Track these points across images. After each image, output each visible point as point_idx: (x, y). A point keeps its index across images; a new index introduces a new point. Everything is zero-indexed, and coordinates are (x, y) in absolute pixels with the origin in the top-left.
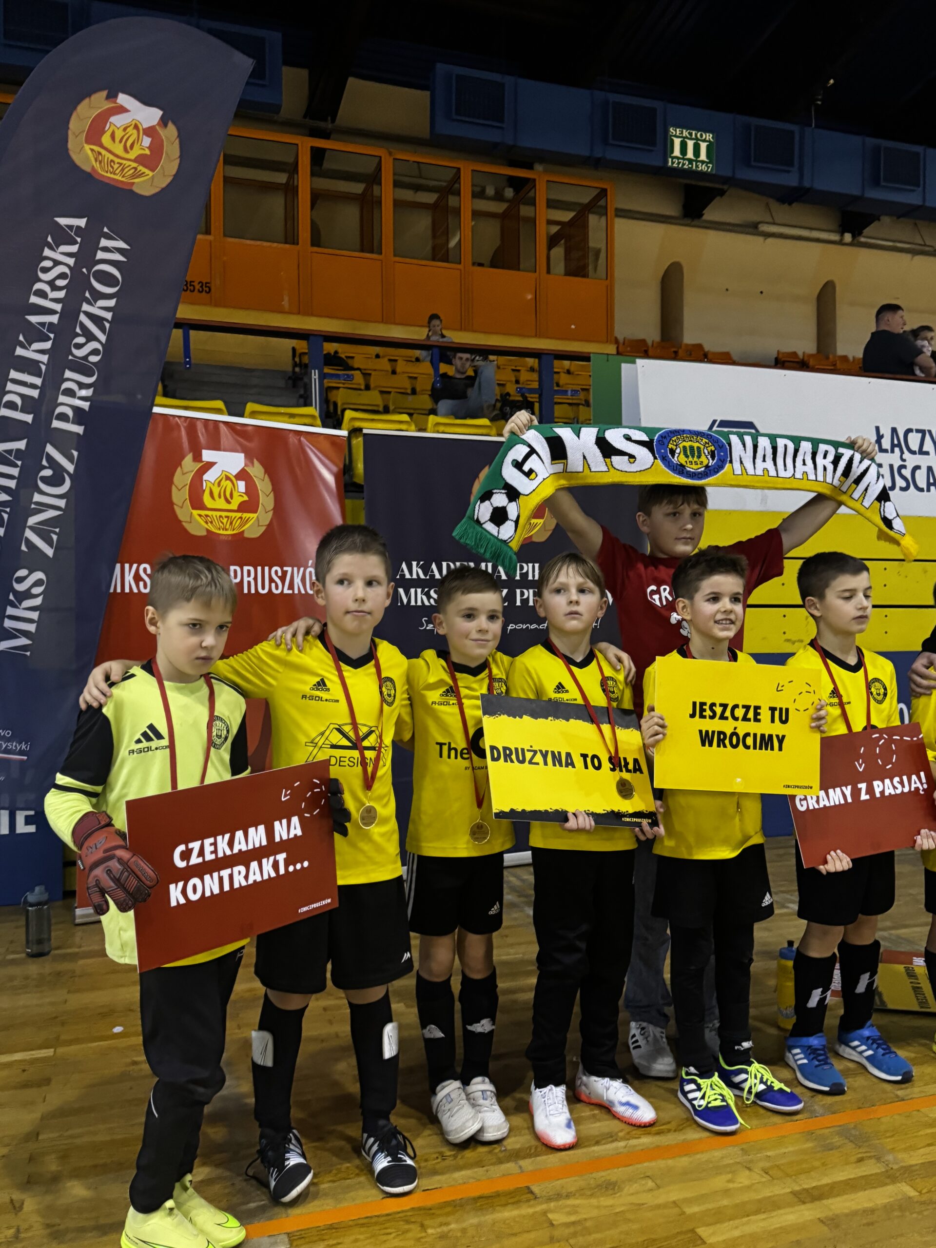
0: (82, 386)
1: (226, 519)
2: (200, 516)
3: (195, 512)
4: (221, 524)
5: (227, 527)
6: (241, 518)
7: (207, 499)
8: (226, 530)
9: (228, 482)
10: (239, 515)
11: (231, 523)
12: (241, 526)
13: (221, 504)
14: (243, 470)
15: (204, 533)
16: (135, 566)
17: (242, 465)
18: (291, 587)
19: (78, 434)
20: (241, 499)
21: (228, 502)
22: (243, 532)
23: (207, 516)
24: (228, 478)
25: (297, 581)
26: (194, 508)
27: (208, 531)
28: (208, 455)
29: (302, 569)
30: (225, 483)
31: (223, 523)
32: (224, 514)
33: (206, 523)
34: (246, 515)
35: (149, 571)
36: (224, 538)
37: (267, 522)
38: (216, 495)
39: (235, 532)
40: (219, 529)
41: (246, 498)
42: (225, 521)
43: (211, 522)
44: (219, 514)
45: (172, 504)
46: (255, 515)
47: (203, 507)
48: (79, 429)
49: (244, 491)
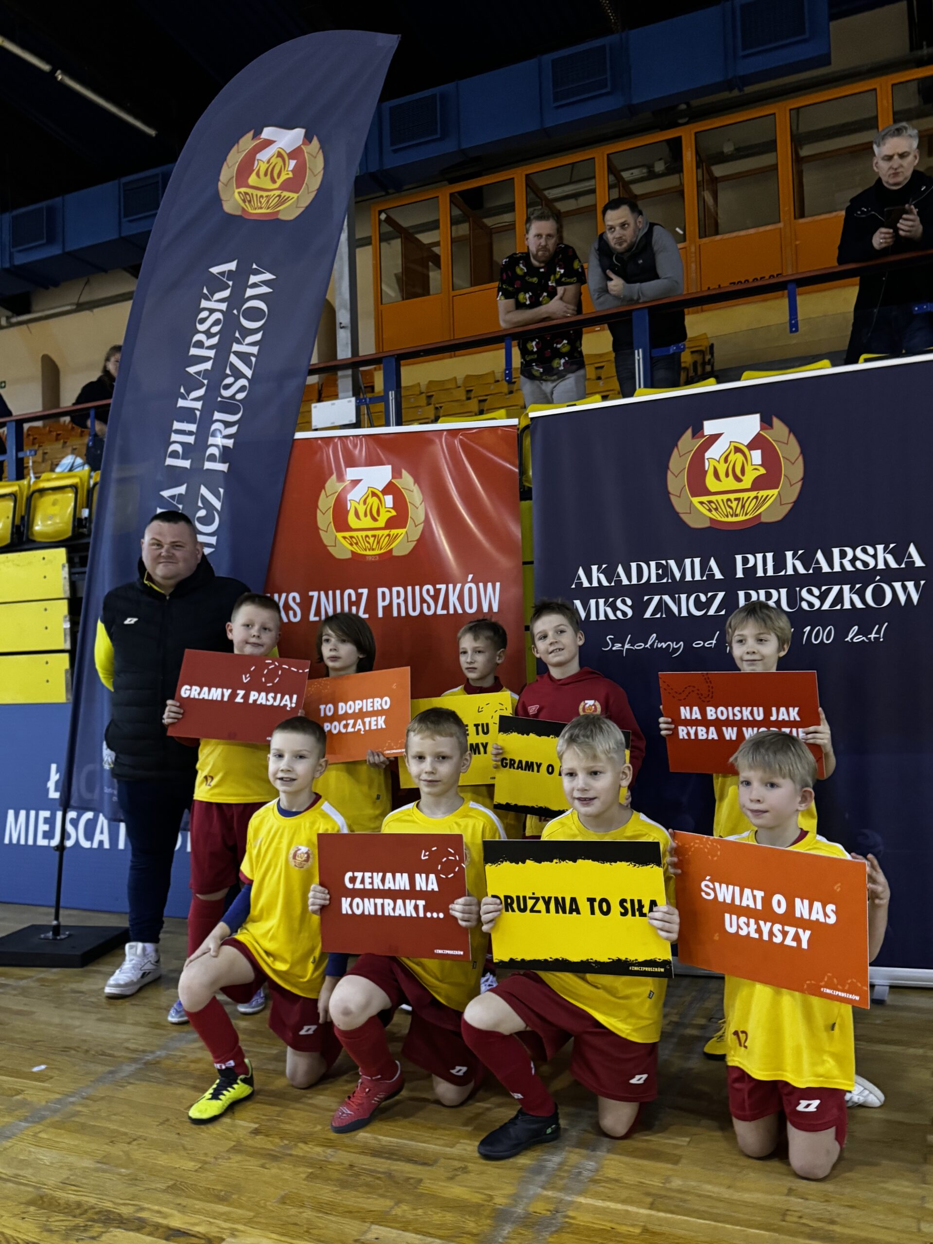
0: (227, 424)
1: (373, 539)
2: (344, 538)
3: (340, 535)
4: (367, 544)
5: (374, 547)
6: (389, 535)
7: (352, 521)
8: (373, 550)
9: (375, 499)
10: (386, 532)
11: (378, 542)
12: (389, 544)
13: (367, 522)
14: (390, 483)
15: (349, 556)
16: (284, 595)
17: (389, 477)
18: (446, 606)
19: (223, 472)
20: (389, 515)
21: (375, 519)
22: (391, 550)
23: (352, 537)
24: (374, 494)
25: (453, 599)
26: (339, 530)
27: (353, 552)
28: (351, 473)
29: (459, 586)
30: (371, 500)
31: (368, 543)
32: (370, 533)
33: (351, 544)
34: (394, 532)
35: (298, 600)
36: (370, 558)
37: (417, 537)
38: (361, 514)
39: (382, 551)
40: (366, 550)
41: (394, 513)
42: (371, 540)
43: (357, 544)
44: (364, 533)
45: (317, 529)
46: (403, 531)
47: (349, 529)
48: (223, 467)
49: (391, 506)
